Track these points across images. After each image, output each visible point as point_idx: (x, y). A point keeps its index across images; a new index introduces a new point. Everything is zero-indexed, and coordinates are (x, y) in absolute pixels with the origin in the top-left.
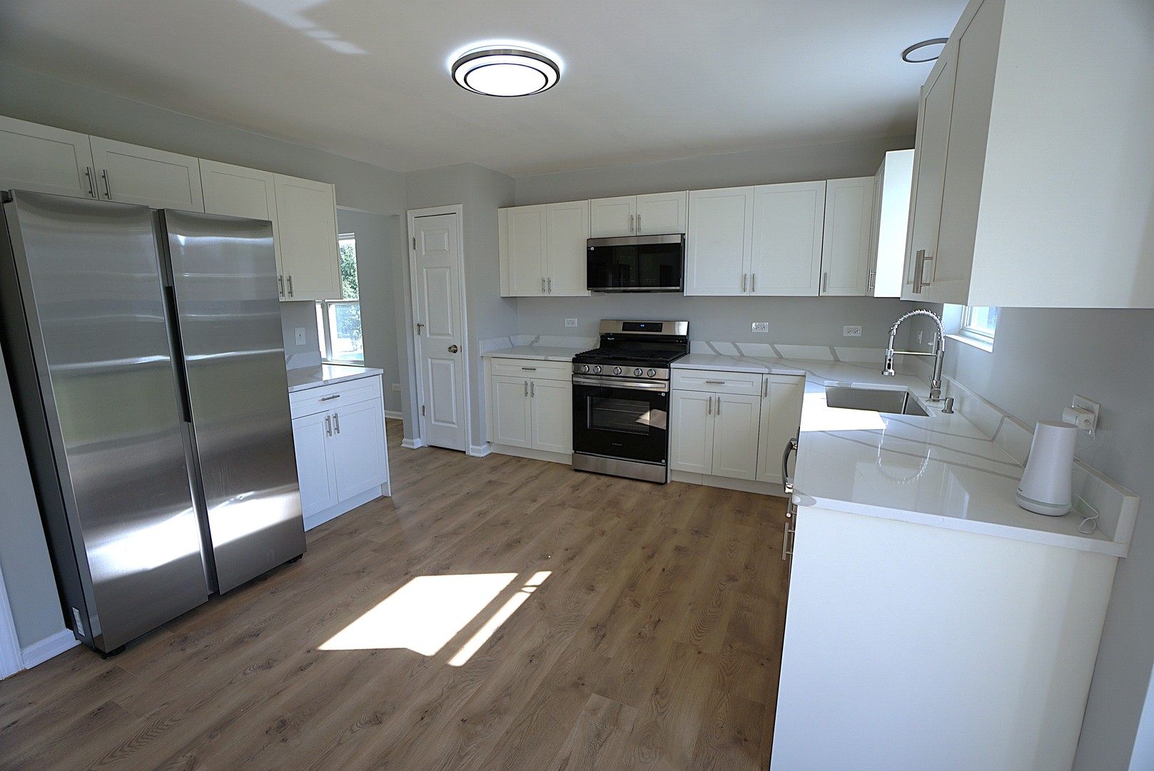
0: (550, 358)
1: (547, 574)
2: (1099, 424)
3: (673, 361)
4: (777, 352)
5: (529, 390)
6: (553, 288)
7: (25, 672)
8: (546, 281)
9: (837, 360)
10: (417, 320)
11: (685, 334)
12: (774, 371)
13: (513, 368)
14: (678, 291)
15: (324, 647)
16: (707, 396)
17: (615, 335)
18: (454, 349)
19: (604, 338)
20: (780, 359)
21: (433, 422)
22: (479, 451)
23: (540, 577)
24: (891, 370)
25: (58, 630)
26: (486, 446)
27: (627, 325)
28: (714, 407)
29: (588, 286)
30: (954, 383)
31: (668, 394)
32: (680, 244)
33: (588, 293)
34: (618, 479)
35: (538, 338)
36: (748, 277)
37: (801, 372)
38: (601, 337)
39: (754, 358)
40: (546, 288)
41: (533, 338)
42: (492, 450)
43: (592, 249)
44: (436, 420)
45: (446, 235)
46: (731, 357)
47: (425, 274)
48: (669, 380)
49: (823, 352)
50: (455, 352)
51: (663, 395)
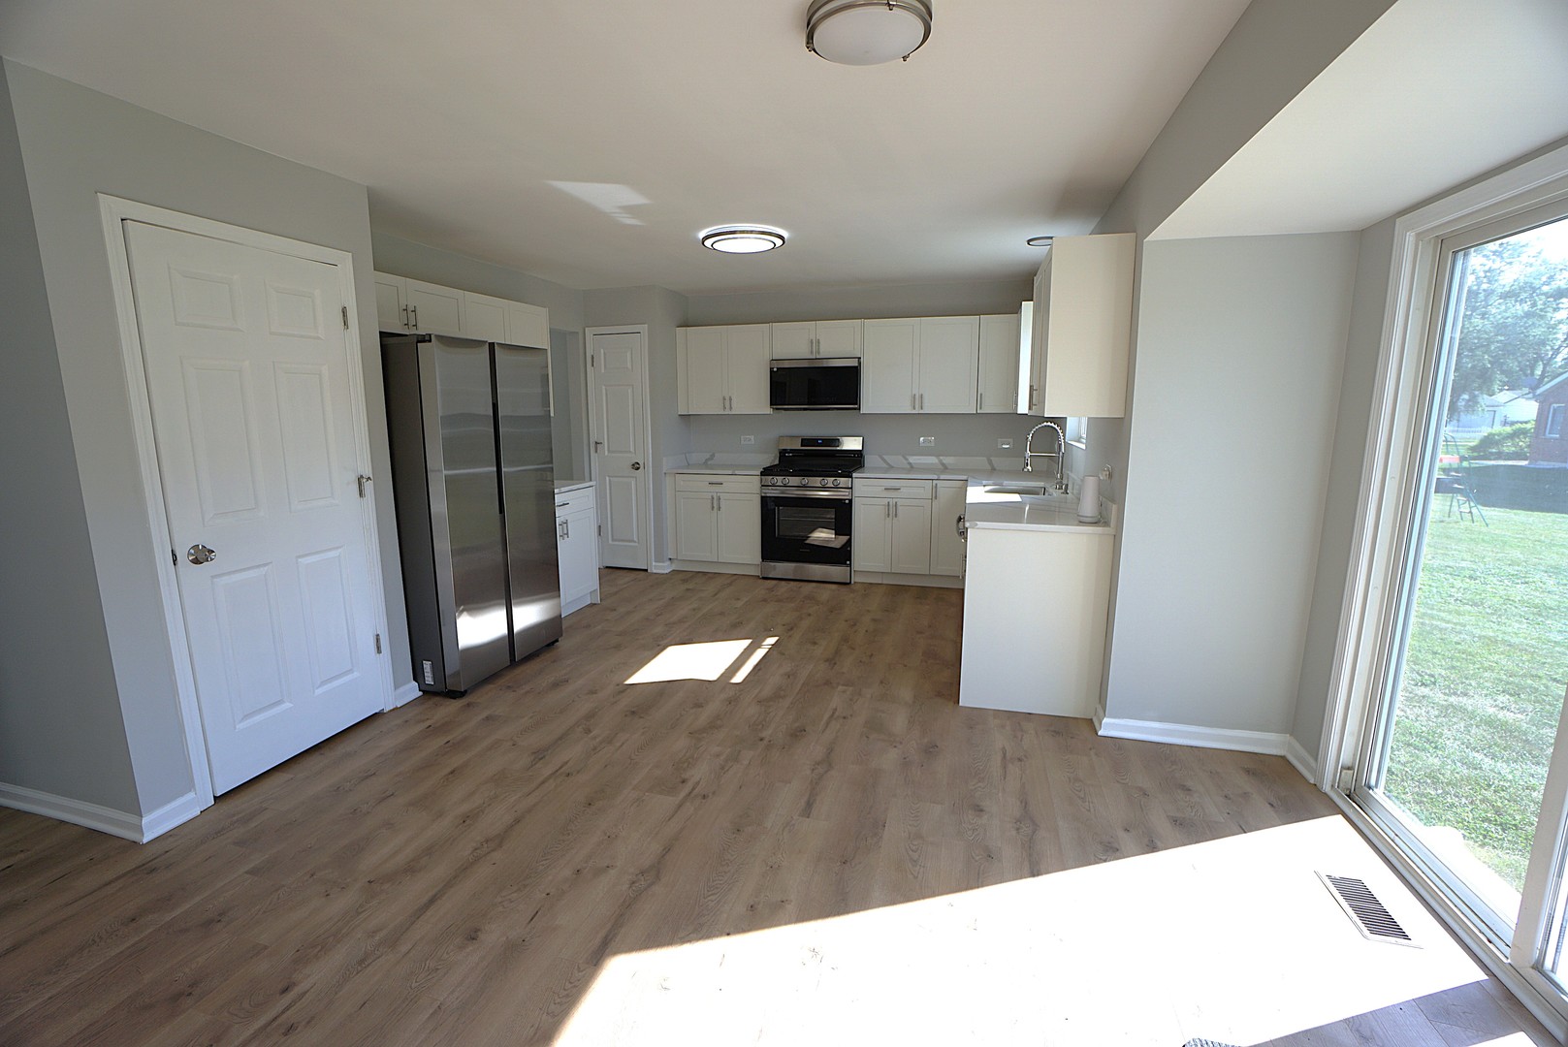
0: (737, 472)
1: (775, 639)
2: (1110, 476)
3: (854, 471)
4: (943, 464)
5: (715, 504)
6: (734, 405)
7: (396, 708)
8: (728, 398)
9: (994, 469)
10: (594, 438)
11: (860, 448)
12: (942, 477)
13: (699, 484)
14: (855, 409)
15: (630, 681)
16: (886, 501)
17: (792, 451)
18: (636, 466)
19: (783, 453)
20: (945, 468)
21: (610, 542)
22: (662, 568)
23: (772, 640)
24: (1029, 467)
25: (409, 682)
26: (668, 563)
27: (805, 442)
28: (892, 511)
29: (771, 404)
30: (1072, 475)
31: (851, 501)
32: (856, 367)
33: (768, 410)
34: (806, 583)
35: (713, 456)
36: (917, 397)
37: (965, 478)
38: (780, 453)
39: (924, 469)
40: (728, 406)
41: (708, 456)
42: (674, 567)
43: (775, 369)
44: (613, 540)
45: (629, 354)
46: (903, 469)
47: (604, 391)
48: (851, 488)
49: (981, 461)
50: (638, 469)
51: (847, 501)
